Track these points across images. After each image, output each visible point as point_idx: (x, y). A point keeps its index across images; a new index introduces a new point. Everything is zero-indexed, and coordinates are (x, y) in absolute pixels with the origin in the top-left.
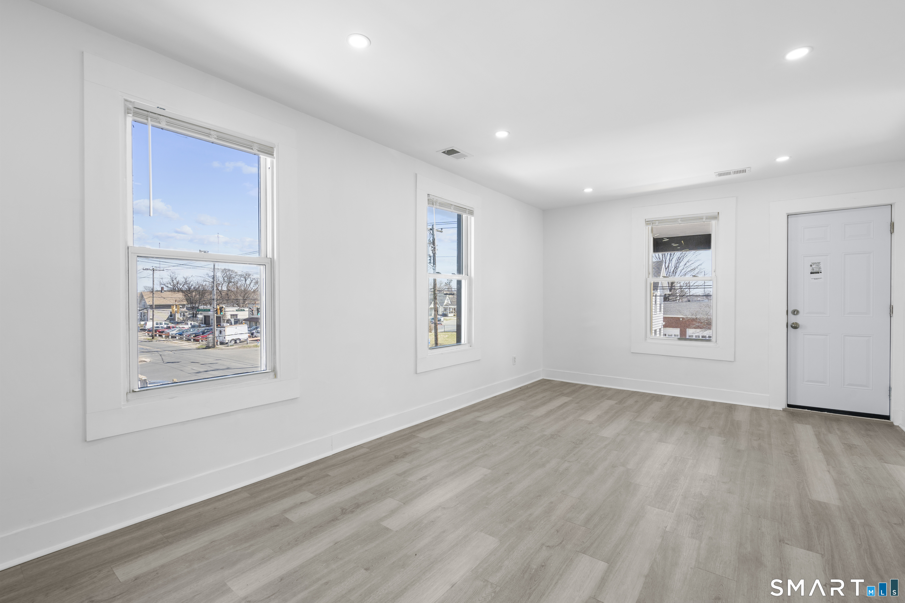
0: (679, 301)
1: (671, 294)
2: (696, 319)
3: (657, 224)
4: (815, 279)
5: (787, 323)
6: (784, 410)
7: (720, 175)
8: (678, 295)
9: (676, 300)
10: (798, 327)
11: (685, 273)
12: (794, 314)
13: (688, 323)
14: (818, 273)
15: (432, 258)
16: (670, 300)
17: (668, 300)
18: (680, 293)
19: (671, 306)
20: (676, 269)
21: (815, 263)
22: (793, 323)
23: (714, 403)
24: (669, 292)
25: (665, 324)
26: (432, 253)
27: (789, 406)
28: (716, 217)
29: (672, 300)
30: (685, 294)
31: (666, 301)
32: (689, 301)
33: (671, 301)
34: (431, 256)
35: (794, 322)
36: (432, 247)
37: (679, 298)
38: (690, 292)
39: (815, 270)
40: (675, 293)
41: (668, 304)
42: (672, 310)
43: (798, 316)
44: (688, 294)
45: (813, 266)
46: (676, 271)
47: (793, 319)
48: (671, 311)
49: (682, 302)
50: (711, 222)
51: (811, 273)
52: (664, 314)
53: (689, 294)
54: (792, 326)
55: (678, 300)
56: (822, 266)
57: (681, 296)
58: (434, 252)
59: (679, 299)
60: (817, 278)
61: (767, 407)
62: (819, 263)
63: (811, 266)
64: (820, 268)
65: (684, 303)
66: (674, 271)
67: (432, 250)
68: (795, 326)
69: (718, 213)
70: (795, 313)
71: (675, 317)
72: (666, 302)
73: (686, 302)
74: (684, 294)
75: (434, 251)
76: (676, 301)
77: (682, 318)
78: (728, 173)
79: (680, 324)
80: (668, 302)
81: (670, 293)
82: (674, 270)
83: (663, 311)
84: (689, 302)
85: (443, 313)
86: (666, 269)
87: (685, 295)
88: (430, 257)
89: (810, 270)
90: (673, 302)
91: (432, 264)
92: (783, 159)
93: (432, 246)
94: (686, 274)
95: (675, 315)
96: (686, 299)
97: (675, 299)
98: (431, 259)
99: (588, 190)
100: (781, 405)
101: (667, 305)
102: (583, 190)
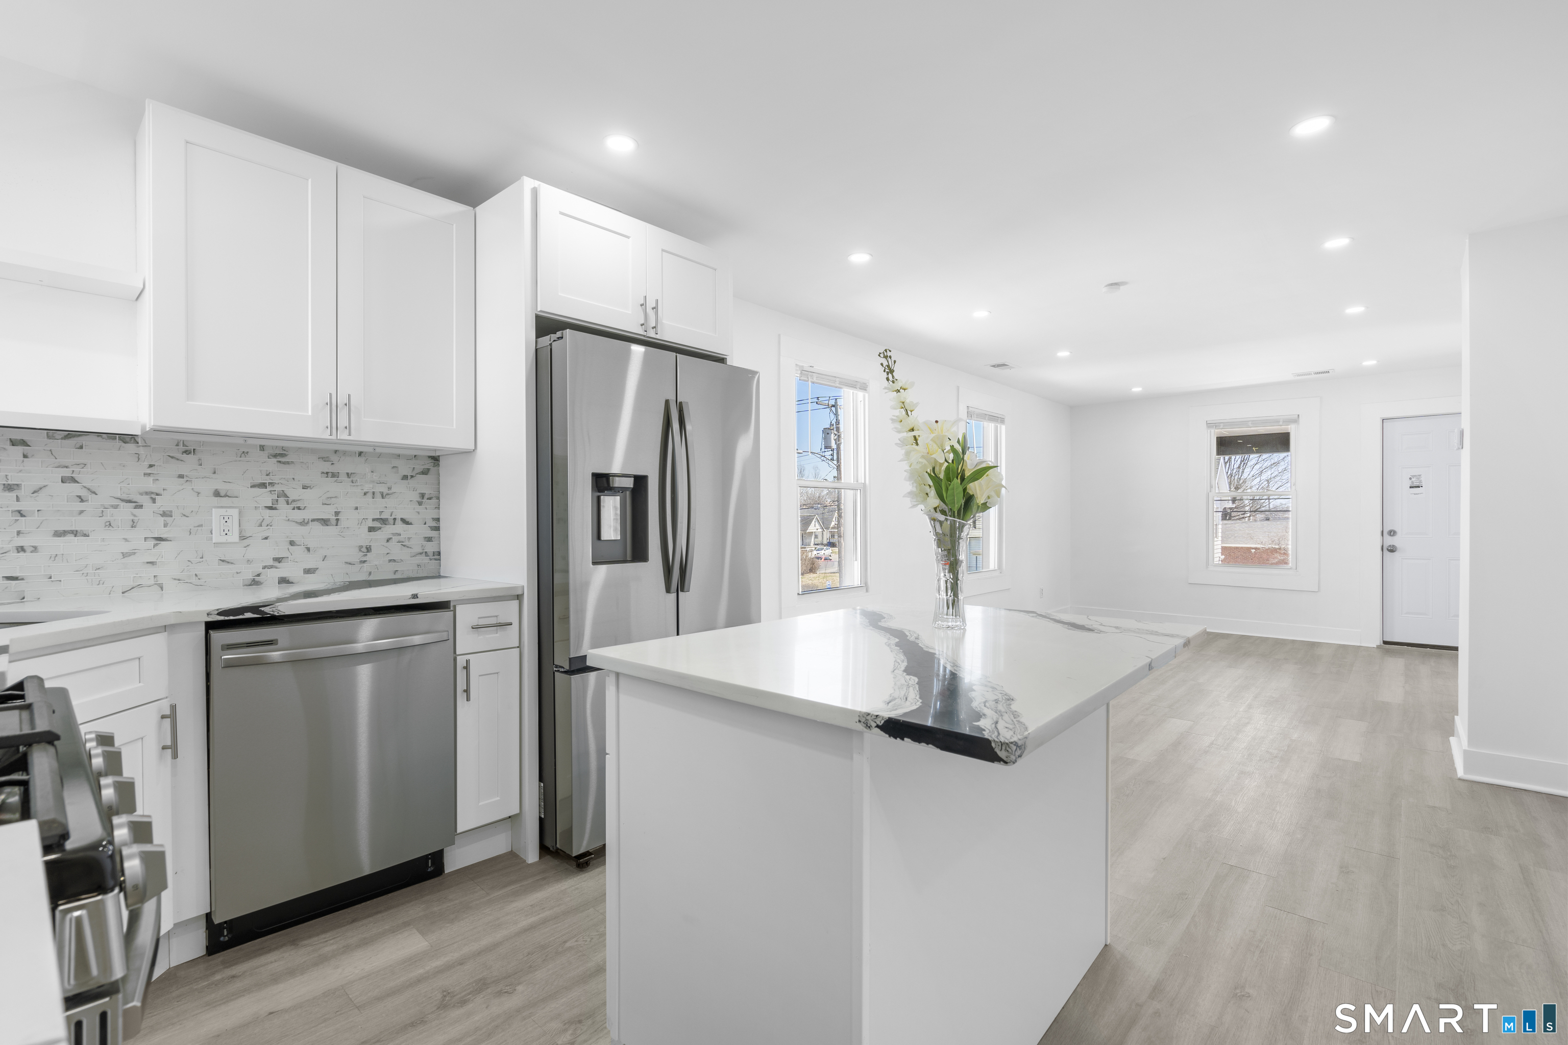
0: (1249, 520)
1: (1236, 508)
2: (1280, 549)
3: (1221, 427)
4: (1415, 494)
5: (1383, 545)
6: (1378, 647)
7: (1299, 375)
8: (1247, 509)
9: (1243, 518)
10: (1394, 550)
11: (1261, 469)
12: (1391, 535)
13: (1265, 556)
14: (1419, 487)
15: (835, 451)
16: (1233, 518)
17: (1229, 517)
18: (1251, 505)
19: (1235, 527)
20: (1244, 464)
21: (1415, 476)
22: (1390, 546)
23: (1293, 641)
24: (1231, 504)
25: (1224, 559)
26: (836, 444)
27: (1385, 643)
28: (1296, 420)
29: (1237, 517)
30: (1260, 508)
31: (1226, 519)
32: (1268, 519)
33: (1235, 520)
34: (833, 449)
35: (1392, 544)
36: (836, 435)
37: (1248, 515)
38: (1269, 503)
39: (1415, 484)
40: (1242, 505)
41: (1229, 524)
42: (1236, 535)
43: (1395, 538)
44: (1267, 508)
45: (1413, 479)
46: (1243, 466)
47: (1389, 541)
48: (1235, 537)
49: (1255, 521)
50: (1290, 426)
51: (1411, 487)
52: (1223, 541)
53: (1268, 506)
54: (1388, 549)
55: (1247, 519)
56: (1422, 479)
57: (1252, 511)
58: (838, 443)
59: (1250, 516)
60: (1418, 493)
61: (1359, 645)
62: (1420, 475)
63: (1410, 479)
64: (1421, 482)
65: (1259, 523)
66: (1239, 467)
67: (835, 440)
68: (1392, 550)
69: (1298, 415)
70: (1392, 533)
71: (1242, 548)
72: (1225, 522)
73: (1261, 520)
74: (1257, 507)
75: (838, 441)
76: (1243, 520)
77: (1256, 549)
78: (1310, 374)
79: (1252, 559)
80: (1229, 522)
81: (1234, 506)
82: (1240, 464)
83: (1222, 537)
84: (1267, 522)
85: (828, 541)
86: (1226, 463)
87: (1261, 510)
88: (831, 450)
89: (1409, 483)
90: (1238, 521)
91: (835, 462)
92: (1370, 363)
93: (836, 433)
94: (1261, 472)
95: (1242, 544)
96: (1263, 516)
97: (1242, 516)
98: (833, 453)
99: (1137, 390)
100: (1374, 641)
101: (1227, 526)
102: (1131, 389)
